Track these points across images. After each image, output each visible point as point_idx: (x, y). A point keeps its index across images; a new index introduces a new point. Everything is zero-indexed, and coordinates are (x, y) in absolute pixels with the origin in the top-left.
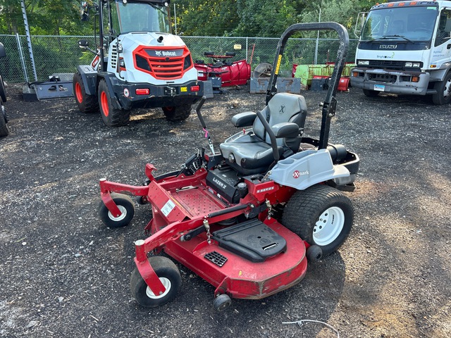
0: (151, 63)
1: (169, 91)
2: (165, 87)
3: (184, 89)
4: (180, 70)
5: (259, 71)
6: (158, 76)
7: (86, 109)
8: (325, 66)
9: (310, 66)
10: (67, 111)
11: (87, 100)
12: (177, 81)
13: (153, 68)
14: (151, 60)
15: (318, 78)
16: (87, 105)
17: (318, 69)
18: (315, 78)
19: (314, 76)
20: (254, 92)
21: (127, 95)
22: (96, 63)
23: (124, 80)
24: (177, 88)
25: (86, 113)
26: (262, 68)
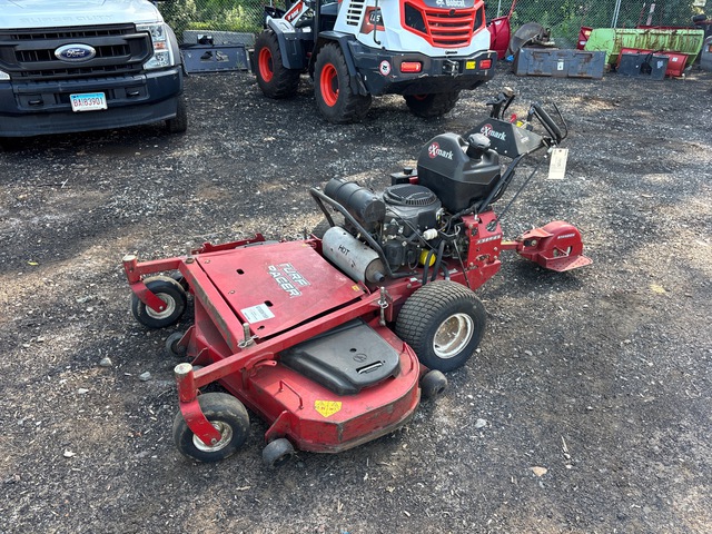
0: (428, 19)
1: (449, 67)
2: (445, 61)
3: (471, 66)
4: (466, 32)
5: (522, 37)
6: (436, 42)
7: (279, 92)
8: (642, 31)
9: (618, 30)
10: (241, 94)
11: (283, 77)
12: (462, 51)
13: (431, 27)
14: (429, 14)
15: (630, 52)
16: (281, 86)
17: (630, 36)
18: (624, 52)
19: (622, 48)
20: (524, 72)
21: (385, 72)
22: (293, 15)
23: (380, 47)
24: (462, 62)
25: (276, 98)
26: (528, 32)
